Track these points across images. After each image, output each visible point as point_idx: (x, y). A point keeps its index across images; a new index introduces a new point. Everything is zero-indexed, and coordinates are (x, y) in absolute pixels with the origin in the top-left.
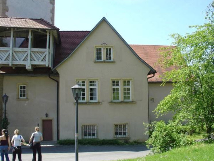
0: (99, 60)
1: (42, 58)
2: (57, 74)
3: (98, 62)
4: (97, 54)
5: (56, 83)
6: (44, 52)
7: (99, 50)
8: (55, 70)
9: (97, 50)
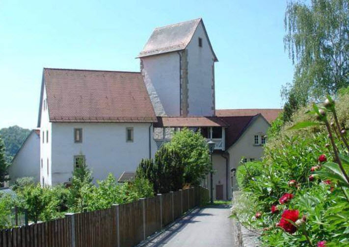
0: (257, 144)
1: (219, 145)
2: (228, 154)
3: (256, 146)
4: (255, 139)
5: (225, 160)
6: (220, 141)
7: (256, 137)
8: (227, 152)
9: (255, 136)
